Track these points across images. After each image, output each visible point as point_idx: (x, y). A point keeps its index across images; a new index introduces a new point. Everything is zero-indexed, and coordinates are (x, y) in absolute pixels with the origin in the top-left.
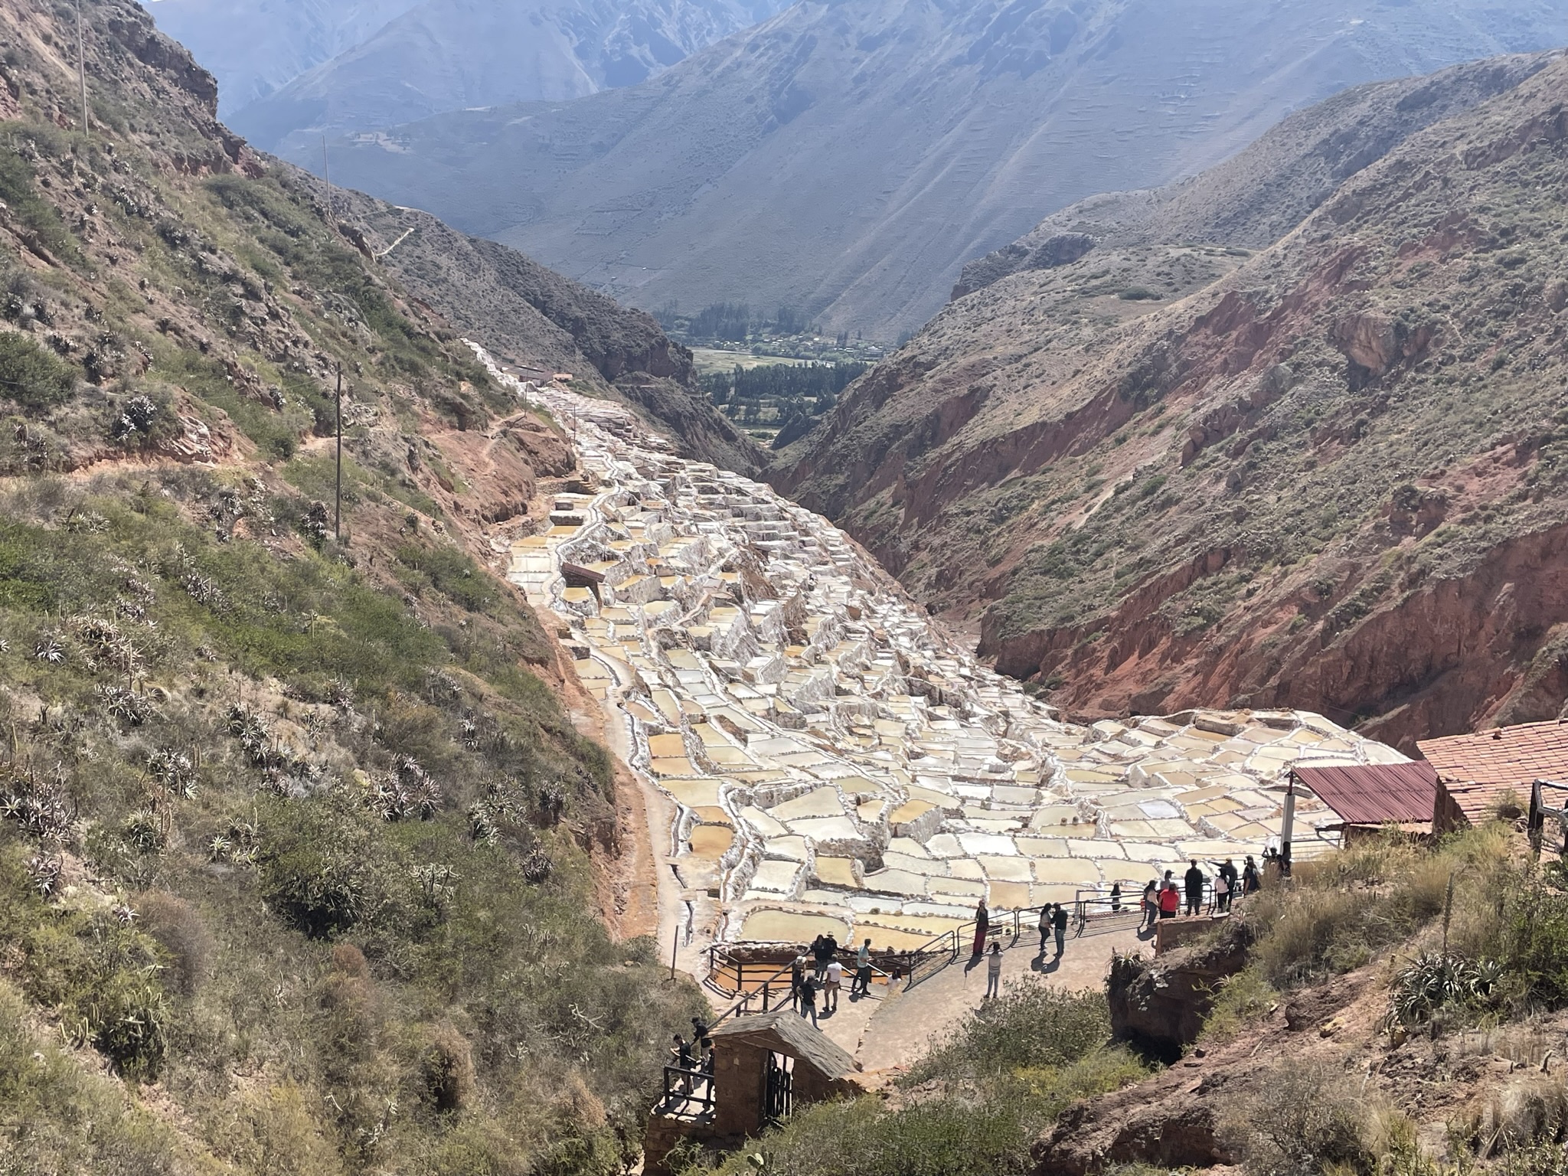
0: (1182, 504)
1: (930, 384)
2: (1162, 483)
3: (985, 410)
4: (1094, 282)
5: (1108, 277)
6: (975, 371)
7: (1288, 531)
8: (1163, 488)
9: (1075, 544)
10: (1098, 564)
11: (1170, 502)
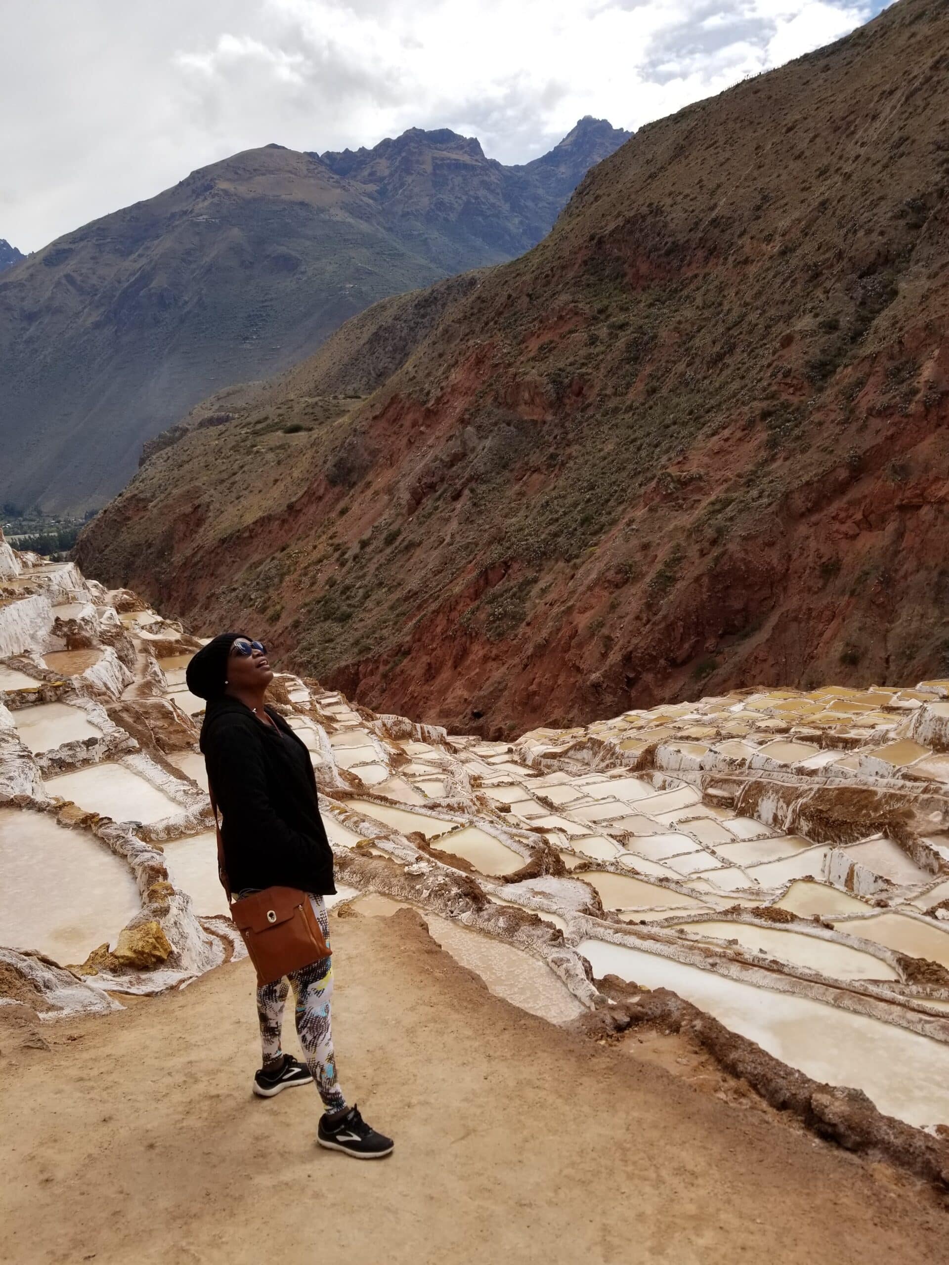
0: (423, 545)
1: (155, 511)
2: (398, 533)
3: (210, 520)
4: (259, 426)
5: (269, 422)
6: (191, 495)
7: (556, 535)
8: (400, 538)
9: (343, 593)
10: (369, 604)
11: (411, 546)
